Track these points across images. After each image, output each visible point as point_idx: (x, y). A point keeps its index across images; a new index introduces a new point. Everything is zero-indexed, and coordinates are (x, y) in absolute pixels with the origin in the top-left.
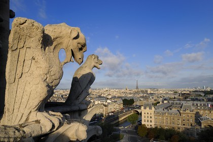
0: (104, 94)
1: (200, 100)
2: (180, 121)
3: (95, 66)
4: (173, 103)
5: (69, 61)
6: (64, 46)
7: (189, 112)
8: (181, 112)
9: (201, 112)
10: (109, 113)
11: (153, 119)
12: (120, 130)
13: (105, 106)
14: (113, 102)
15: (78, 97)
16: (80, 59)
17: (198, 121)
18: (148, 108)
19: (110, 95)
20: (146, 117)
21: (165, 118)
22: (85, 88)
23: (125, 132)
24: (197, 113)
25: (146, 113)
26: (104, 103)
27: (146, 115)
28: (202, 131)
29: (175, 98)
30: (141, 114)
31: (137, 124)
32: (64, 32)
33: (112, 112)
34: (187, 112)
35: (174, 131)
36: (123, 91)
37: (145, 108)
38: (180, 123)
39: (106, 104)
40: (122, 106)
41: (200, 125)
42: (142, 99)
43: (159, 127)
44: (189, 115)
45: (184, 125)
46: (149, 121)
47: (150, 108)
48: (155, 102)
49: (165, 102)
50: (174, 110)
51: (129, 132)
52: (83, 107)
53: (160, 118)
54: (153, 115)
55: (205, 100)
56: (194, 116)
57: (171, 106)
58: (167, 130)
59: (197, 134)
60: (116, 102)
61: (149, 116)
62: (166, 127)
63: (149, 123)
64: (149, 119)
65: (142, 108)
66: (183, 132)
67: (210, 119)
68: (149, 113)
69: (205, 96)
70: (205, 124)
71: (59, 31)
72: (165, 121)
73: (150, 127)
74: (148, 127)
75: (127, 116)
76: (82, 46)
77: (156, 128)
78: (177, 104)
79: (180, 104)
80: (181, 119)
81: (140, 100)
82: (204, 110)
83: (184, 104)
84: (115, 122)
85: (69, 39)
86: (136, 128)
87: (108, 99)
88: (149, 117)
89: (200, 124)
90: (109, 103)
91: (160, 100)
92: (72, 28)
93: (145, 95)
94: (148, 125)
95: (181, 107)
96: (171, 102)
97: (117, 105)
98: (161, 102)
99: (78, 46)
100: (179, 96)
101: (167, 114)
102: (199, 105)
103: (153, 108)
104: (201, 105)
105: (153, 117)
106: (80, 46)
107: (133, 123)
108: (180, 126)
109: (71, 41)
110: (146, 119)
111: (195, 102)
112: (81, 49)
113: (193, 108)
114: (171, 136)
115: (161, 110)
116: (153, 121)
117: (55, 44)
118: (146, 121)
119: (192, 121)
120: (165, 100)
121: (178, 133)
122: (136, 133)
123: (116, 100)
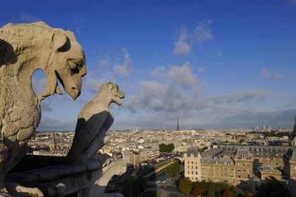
0: (134, 137)
1: (259, 145)
2: (234, 172)
3: (113, 101)
4: (225, 149)
5: (52, 93)
6: (41, 64)
7: (245, 159)
8: (236, 159)
9: (261, 160)
10: (140, 163)
11: (199, 170)
12: (155, 186)
13: (136, 153)
14: (145, 147)
15: (86, 149)
16: (74, 88)
17: (257, 172)
18: (192, 156)
19: (142, 138)
20: (191, 167)
21: (214, 169)
22: (97, 135)
23: (162, 187)
24: (256, 161)
25: (191, 163)
26: (134, 150)
27: (191, 165)
28: (262, 184)
29: (227, 142)
30: (183, 163)
31: (178, 176)
32: (40, 38)
33: (145, 162)
34: (242, 159)
35: (227, 185)
36: (159, 132)
37: (189, 156)
38: (235, 174)
39: (137, 150)
40: (158, 153)
41: (260, 177)
42: (184, 144)
43: (207, 181)
44: (246, 164)
45: (239, 176)
46: (195, 173)
47: (196, 156)
48: (201, 147)
49: (215, 147)
50: (226, 157)
51: (168, 188)
52: (94, 166)
53: (209, 168)
54: (199, 165)
55: (265, 144)
56: (251, 164)
57: (223, 152)
58: (217, 185)
59: (256, 189)
60: (151, 148)
61: (194, 165)
62: (216, 181)
63: (195, 176)
64: (195, 170)
65: (185, 155)
66: (239, 186)
67: (272, 169)
68: (194, 162)
69: (264, 138)
70: (265, 176)
71: (30, 34)
72: (214, 172)
73: (195, 180)
74: (193, 181)
75: (165, 166)
76: (77, 65)
77: (203, 181)
78: (229, 149)
79: (233, 149)
80: (235, 169)
81: (182, 145)
82: (265, 157)
83: (239, 150)
84: (149, 175)
85: (50, 51)
86: (177, 182)
87: (139, 144)
88: (195, 167)
89: (259, 175)
90: (141, 150)
91: (208, 144)
92: (55, 29)
93: (188, 138)
94: (193, 178)
95: (235, 154)
96: (222, 146)
97: (151, 152)
98: (209, 148)
99: (68, 64)
100: (233, 138)
101: (217, 163)
102: (258, 150)
103: (199, 155)
104: (260, 150)
105: (199, 168)
106: (73, 65)
107: (173, 176)
108: (234, 178)
109: (53, 54)
110: (191, 170)
111: (253, 147)
112: (75, 71)
113: (250, 155)
114: (223, 192)
115: (209, 158)
116: (199, 172)
117: (21, 59)
118: (191, 172)
119: (249, 171)
120: (215, 144)
121: (232, 188)
122: (178, 189)
123: (150, 145)
